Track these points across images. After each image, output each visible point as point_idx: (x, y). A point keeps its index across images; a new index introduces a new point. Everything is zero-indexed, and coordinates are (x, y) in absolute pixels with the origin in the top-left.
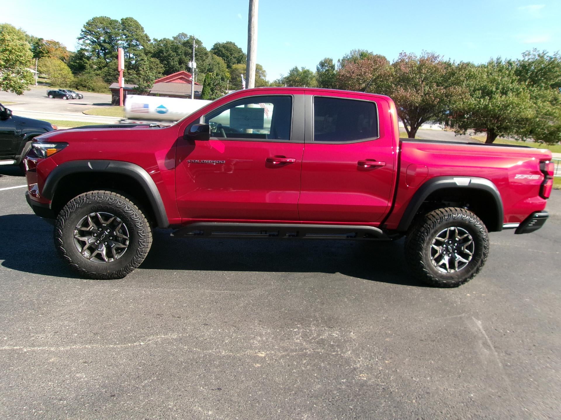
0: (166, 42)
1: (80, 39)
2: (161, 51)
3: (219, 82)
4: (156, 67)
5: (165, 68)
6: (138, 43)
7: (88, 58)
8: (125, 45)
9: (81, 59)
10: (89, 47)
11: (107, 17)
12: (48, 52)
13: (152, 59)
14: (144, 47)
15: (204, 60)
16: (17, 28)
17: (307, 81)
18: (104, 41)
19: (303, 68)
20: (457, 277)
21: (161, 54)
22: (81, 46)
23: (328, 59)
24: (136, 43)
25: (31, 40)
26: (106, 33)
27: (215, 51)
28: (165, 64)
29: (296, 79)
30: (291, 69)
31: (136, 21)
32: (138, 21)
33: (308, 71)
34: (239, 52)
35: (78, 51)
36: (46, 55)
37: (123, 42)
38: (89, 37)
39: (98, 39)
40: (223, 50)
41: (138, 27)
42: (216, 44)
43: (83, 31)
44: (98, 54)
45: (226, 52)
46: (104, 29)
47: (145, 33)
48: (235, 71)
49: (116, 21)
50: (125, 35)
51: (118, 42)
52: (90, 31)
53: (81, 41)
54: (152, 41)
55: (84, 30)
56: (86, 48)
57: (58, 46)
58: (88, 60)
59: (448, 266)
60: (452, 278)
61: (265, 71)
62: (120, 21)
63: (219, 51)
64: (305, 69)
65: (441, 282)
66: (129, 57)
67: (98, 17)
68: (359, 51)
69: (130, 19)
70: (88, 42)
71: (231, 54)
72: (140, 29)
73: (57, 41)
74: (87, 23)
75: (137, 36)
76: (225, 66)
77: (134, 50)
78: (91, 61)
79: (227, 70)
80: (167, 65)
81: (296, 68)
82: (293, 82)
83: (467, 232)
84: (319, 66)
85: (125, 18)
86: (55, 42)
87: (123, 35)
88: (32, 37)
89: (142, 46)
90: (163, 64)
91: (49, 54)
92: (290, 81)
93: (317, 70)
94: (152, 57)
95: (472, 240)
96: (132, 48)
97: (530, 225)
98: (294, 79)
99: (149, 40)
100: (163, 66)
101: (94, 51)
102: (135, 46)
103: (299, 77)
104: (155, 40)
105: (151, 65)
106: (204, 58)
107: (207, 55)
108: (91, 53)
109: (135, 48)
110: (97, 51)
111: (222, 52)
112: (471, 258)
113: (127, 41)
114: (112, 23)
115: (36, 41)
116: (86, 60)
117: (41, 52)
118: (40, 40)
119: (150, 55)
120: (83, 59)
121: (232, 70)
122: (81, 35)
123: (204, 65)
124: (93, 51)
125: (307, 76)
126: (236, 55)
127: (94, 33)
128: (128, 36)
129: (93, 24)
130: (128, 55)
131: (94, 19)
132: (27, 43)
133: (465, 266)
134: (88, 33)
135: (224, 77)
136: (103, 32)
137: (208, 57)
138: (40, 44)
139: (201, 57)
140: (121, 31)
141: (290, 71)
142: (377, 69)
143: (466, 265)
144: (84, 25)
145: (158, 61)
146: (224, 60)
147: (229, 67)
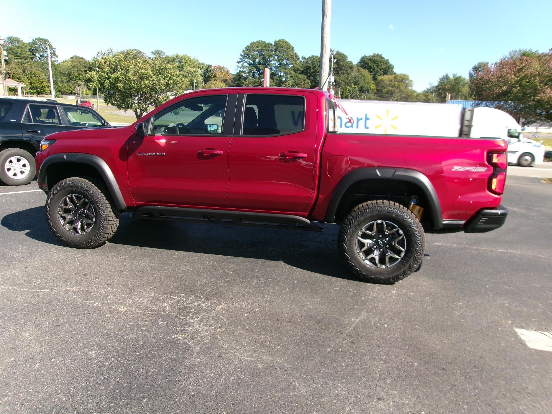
0: (314, 59)
1: (239, 62)
2: (308, 68)
3: (357, 94)
4: (304, 82)
5: (312, 83)
6: (288, 62)
7: (245, 79)
8: (276, 65)
9: (239, 80)
10: (246, 69)
11: (263, 41)
12: (215, 76)
13: (300, 76)
14: (293, 65)
15: (349, 74)
16: (192, 58)
17: (458, 88)
18: (259, 63)
19: (454, 75)
20: (387, 273)
21: (309, 71)
22: (239, 68)
23: (483, 63)
24: (287, 62)
25: (203, 67)
26: (262, 55)
27: (362, 64)
28: (311, 80)
29: (446, 87)
30: (441, 77)
31: (287, 42)
32: (289, 42)
33: (460, 77)
34: (386, 64)
35: (237, 73)
36: (213, 78)
37: (275, 62)
38: (246, 60)
39: (254, 61)
40: (370, 62)
41: (289, 47)
42: (363, 58)
43: (242, 56)
44: (254, 74)
45: (373, 64)
46: (259, 52)
47: (294, 52)
48: (381, 83)
49: (270, 44)
50: (277, 56)
51: (271, 63)
52: (248, 55)
53: (240, 65)
54: (301, 59)
55: (243, 54)
56: (244, 70)
57: (223, 70)
58: (245, 80)
59: (377, 261)
60: (381, 273)
61: (411, 81)
62: (273, 43)
63: (366, 63)
64: (457, 76)
65: (369, 277)
66: (280, 75)
67: (255, 41)
68: (520, 51)
69: (283, 41)
70: (246, 64)
71: (378, 66)
72: (291, 49)
73: (222, 66)
74: (246, 48)
75: (288, 55)
76: (371, 78)
77: (285, 68)
78: (247, 81)
79: (373, 82)
80: (313, 81)
81: (447, 75)
82: (442, 91)
83: (397, 227)
84: (472, 72)
85: (278, 40)
86: (221, 67)
87: (275, 56)
88: (203, 64)
89: (292, 64)
90: (310, 80)
91: (216, 78)
92: (439, 89)
93: (470, 75)
94: (300, 74)
95: (403, 235)
96: (283, 67)
97: (479, 223)
98: (444, 87)
99: (298, 59)
100: (309, 81)
101: (250, 71)
102: (285, 65)
103: (449, 85)
104: (304, 58)
105: (299, 81)
106: (349, 72)
107: (352, 69)
108: (248, 74)
109: (285, 67)
110: (253, 72)
111: (368, 64)
112: (403, 255)
113: (279, 61)
114: (266, 45)
115: (205, 67)
116: (243, 81)
117: (210, 77)
118: (210, 66)
119: (298, 72)
120: (241, 80)
121: (377, 81)
122: (240, 59)
123: (349, 79)
124: (249, 73)
125: (458, 83)
126: (383, 67)
127: (251, 56)
128: (280, 57)
129: (250, 48)
130: (279, 73)
131: (252, 44)
132: (199, 69)
133: (397, 262)
134: (246, 56)
135: (369, 89)
136: (258, 54)
137: (353, 70)
138: (209, 70)
139: (346, 71)
140: (274, 52)
141: (440, 79)
142: (522, 69)
143: (399, 261)
144: (243, 50)
145: (305, 77)
146: (371, 72)
147: (375, 78)
